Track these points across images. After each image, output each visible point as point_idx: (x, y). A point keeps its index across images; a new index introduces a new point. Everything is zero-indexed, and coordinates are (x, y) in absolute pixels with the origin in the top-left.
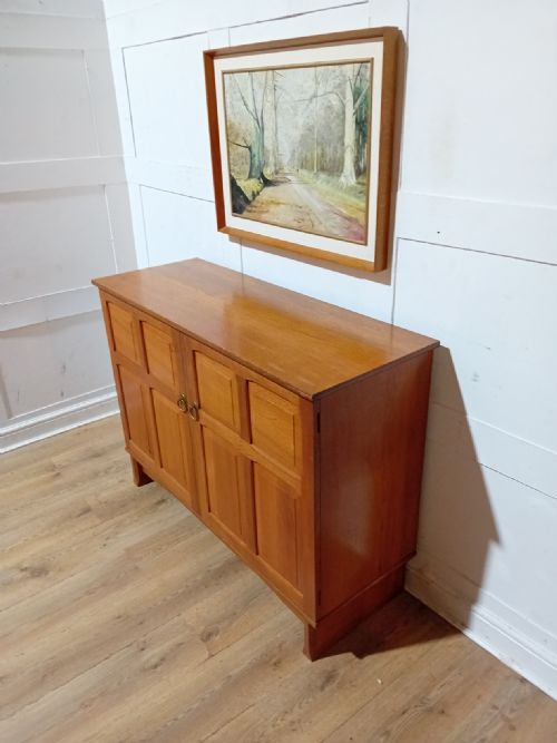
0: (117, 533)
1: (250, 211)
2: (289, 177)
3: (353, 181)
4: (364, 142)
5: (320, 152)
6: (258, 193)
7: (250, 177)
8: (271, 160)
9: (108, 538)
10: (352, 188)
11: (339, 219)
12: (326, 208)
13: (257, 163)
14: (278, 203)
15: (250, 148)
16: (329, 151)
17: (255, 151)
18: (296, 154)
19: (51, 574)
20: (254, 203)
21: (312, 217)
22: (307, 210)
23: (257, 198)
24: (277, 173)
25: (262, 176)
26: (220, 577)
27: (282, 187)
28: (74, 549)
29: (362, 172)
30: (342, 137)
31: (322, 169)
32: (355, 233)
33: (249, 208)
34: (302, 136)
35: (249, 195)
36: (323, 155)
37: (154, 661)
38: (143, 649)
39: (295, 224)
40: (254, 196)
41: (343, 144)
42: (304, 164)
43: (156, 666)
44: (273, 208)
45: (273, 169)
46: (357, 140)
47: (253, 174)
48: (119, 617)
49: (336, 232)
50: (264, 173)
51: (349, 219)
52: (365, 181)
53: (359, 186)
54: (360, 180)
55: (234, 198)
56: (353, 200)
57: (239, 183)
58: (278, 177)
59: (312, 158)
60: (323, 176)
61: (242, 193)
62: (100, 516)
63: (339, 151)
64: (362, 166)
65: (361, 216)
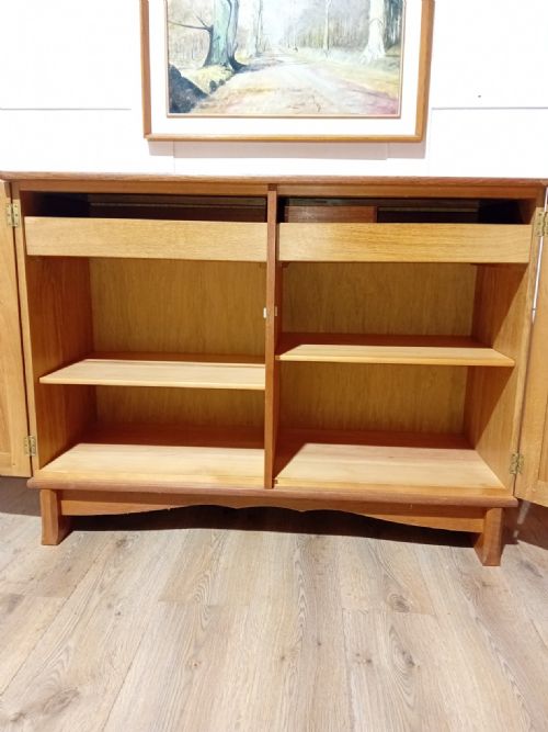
0: (114, 596)
1: (202, 107)
2: (279, 59)
3: (381, 53)
4: (396, 13)
5: (332, 27)
6: (222, 83)
7: (208, 63)
8: (250, 41)
9: (110, 606)
10: (378, 62)
11: (360, 96)
12: (341, 86)
13: (222, 45)
14: (260, 91)
15: (211, 30)
16: (347, 26)
17: (218, 31)
18: (295, 32)
19: (86, 690)
20: (211, 96)
21: (318, 99)
22: (311, 93)
23: (220, 88)
24: (258, 54)
25: (232, 61)
26: (317, 560)
27: (268, 70)
28: (71, 644)
29: (392, 43)
30: (367, 11)
31: (336, 45)
32: (384, 108)
33: (203, 102)
34: (305, 12)
35: (204, 87)
36: (337, 30)
37: (400, 661)
38: (369, 661)
39: (290, 112)
40: (214, 86)
41: (368, 18)
42: (307, 41)
43: (411, 663)
44: (248, 99)
45: (253, 51)
46: (388, 14)
47: (214, 59)
48: (283, 658)
49: (354, 111)
50: (236, 58)
51: (376, 94)
52: (397, 53)
53: (388, 59)
54: (391, 52)
55: (172, 94)
56: (380, 73)
57: (184, 74)
58: (260, 60)
59: (321, 35)
60: (336, 53)
61: (191, 85)
62: (50, 593)
63: (361, 24)
64: (393, 38)
65: (391, 89)
